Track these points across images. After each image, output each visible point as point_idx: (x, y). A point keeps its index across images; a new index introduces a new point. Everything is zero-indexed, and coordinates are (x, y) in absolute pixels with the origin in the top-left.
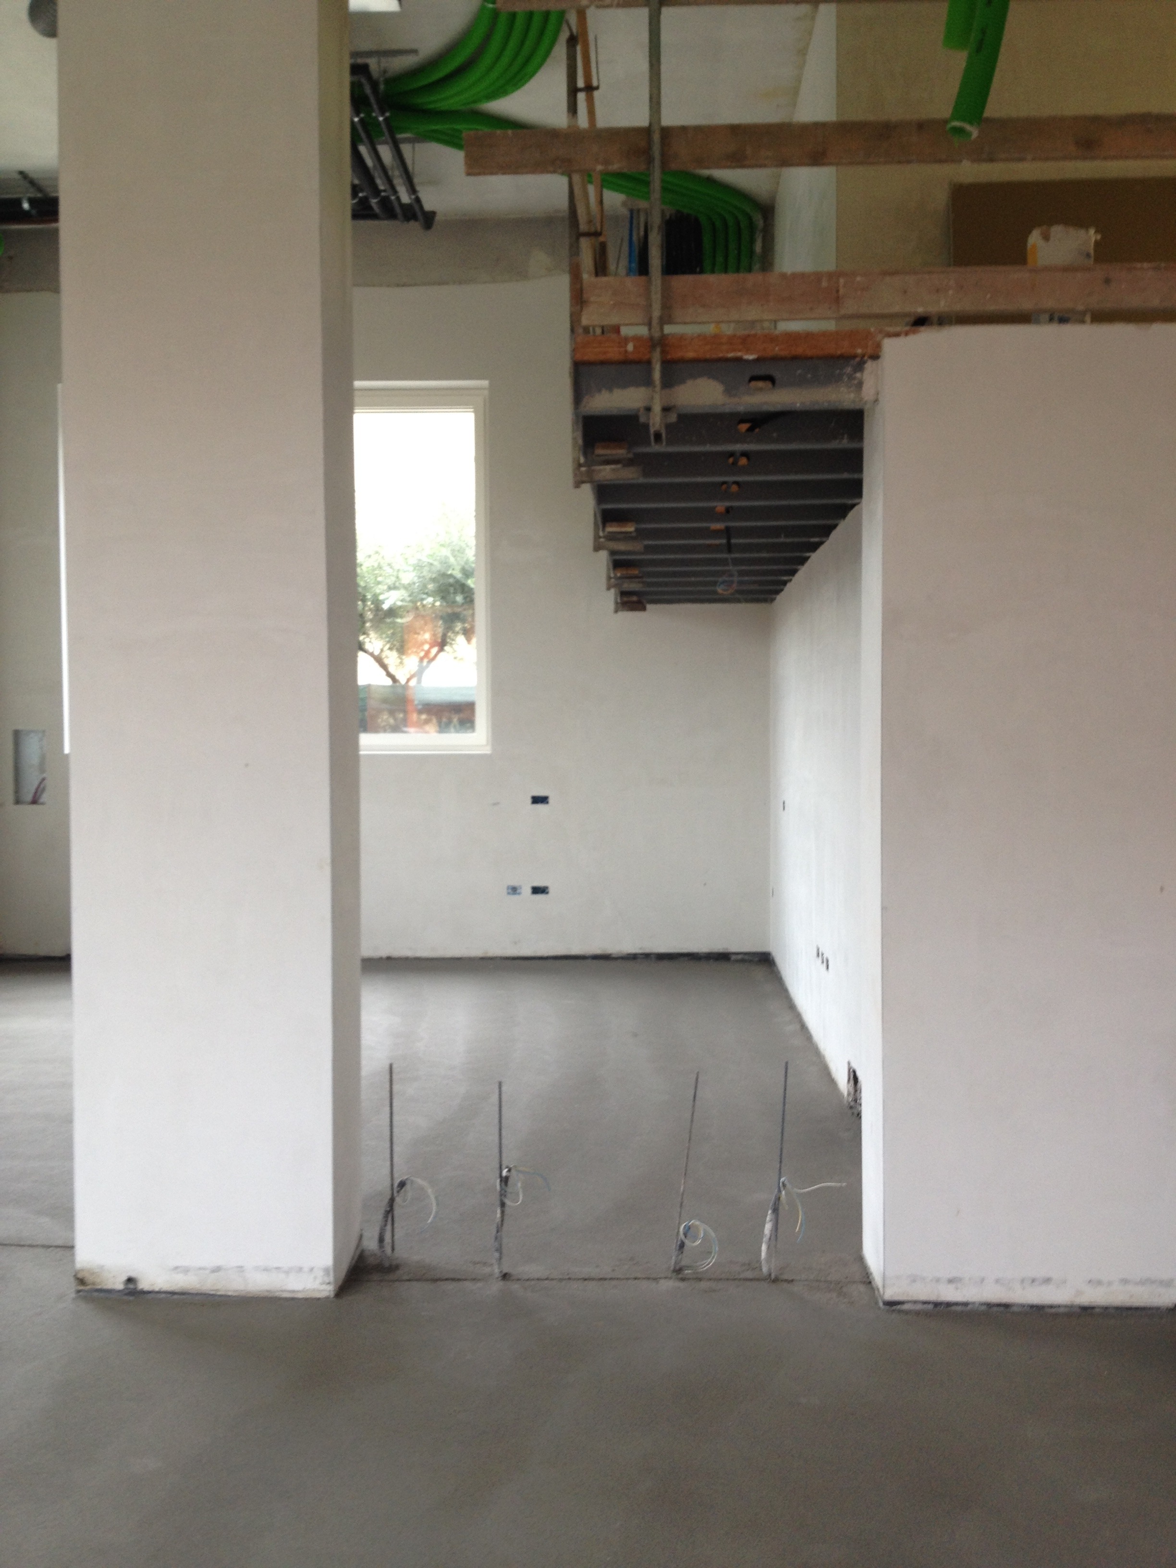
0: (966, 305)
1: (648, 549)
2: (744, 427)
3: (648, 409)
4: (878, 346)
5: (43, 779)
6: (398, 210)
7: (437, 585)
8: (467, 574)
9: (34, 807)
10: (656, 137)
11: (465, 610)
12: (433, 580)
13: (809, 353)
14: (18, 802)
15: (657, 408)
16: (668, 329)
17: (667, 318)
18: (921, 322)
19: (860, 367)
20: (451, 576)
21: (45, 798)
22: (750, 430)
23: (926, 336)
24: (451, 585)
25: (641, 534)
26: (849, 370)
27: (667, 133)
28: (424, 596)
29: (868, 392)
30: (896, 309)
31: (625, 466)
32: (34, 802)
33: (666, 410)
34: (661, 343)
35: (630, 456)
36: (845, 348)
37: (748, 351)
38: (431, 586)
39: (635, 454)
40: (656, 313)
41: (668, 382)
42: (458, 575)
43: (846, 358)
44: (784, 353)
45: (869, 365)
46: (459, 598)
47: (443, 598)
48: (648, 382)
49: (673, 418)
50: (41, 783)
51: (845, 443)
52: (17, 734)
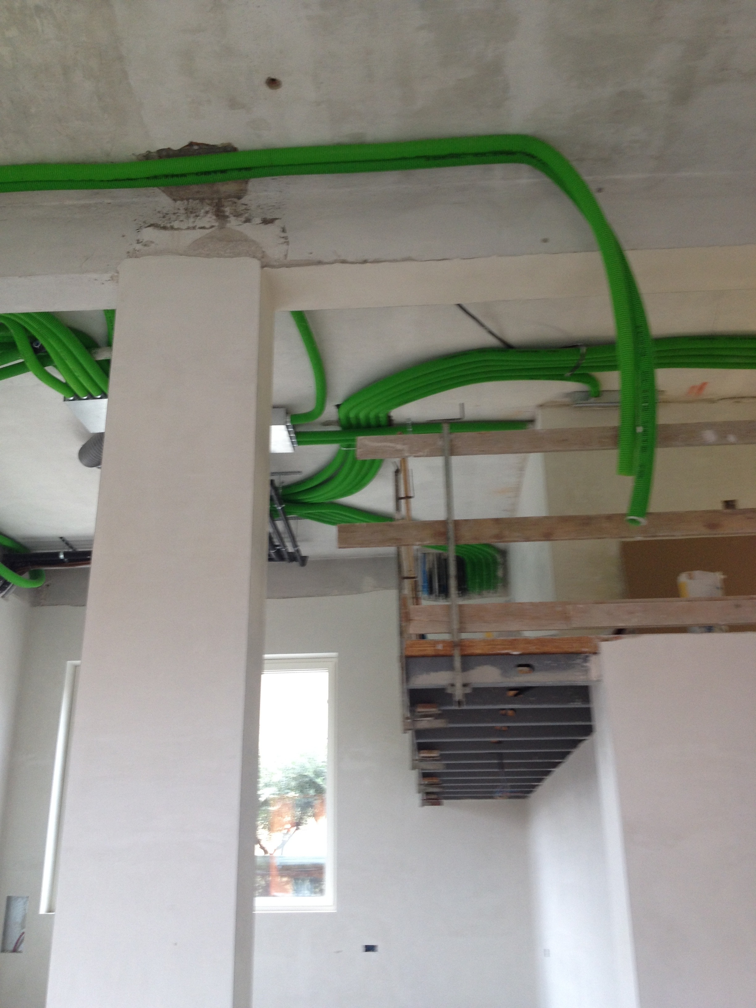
0: (648, 622)
1: (448, 766)
2: (512, 693)
3: (453, 685)
4: (596, 647)
5: (23, 933)
6: (286, 556)
7: (297, 782)
8: (318, 774)
9: (15, 954)
10: (451, 526)
11: (316, 800)
12: (294, 779)
13: (554, 650)
14: (3, 951)
15: (459, 685)
16: (464, 636)
17: (462, 630)
18: (620, 632)
19: (586, 660)
20: (306, 776)
21: (22, 947)
22: (516, 695)
23: (626, 641)
24: (307, 783)
25: (443, 757)
26: (578, 661)
27: (457, 523)
28: (289, 791)
29: (594, 674)
30: (605, 624)
31: (436, 718)
32: (15, 950)
33: (465, 685)
34: (460, 644)
35: (439, 712)
36: (576, 648)
37: (515, 649)
38: (293, 784)
39: (444, 710)
40: (456, 626)
41: (465, 668)
42: (311, 775)
43: (578, 654)
44: (538, 651)
45: (593, 658)
46: (312, 792)
47: (301, 791)
48: (451, 668)
49: (468, 690)
50: (21, 936)
51: (578, 705)
52: (9, 899)
